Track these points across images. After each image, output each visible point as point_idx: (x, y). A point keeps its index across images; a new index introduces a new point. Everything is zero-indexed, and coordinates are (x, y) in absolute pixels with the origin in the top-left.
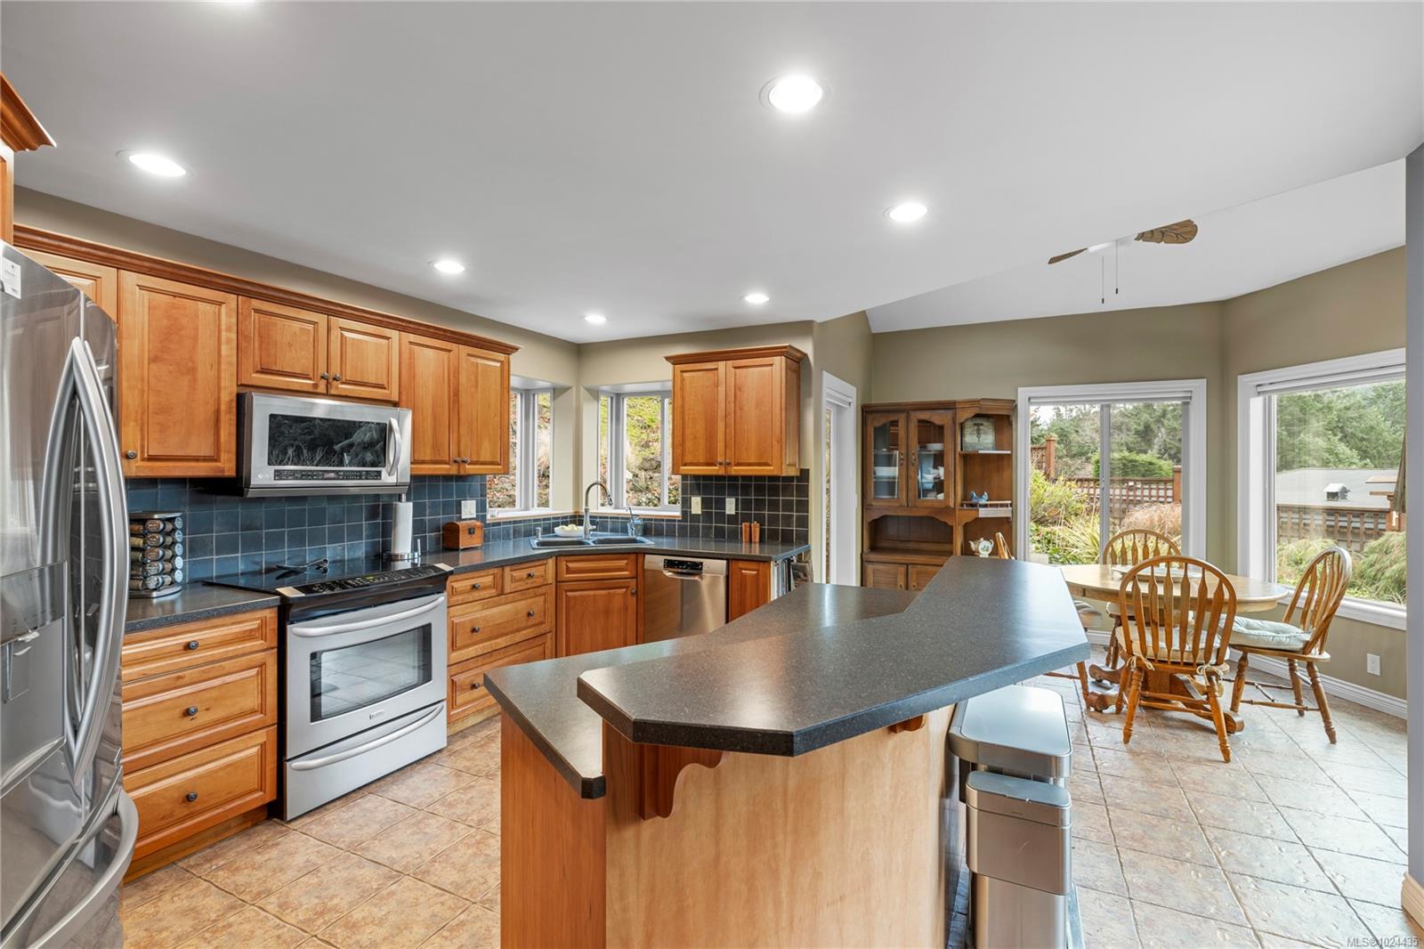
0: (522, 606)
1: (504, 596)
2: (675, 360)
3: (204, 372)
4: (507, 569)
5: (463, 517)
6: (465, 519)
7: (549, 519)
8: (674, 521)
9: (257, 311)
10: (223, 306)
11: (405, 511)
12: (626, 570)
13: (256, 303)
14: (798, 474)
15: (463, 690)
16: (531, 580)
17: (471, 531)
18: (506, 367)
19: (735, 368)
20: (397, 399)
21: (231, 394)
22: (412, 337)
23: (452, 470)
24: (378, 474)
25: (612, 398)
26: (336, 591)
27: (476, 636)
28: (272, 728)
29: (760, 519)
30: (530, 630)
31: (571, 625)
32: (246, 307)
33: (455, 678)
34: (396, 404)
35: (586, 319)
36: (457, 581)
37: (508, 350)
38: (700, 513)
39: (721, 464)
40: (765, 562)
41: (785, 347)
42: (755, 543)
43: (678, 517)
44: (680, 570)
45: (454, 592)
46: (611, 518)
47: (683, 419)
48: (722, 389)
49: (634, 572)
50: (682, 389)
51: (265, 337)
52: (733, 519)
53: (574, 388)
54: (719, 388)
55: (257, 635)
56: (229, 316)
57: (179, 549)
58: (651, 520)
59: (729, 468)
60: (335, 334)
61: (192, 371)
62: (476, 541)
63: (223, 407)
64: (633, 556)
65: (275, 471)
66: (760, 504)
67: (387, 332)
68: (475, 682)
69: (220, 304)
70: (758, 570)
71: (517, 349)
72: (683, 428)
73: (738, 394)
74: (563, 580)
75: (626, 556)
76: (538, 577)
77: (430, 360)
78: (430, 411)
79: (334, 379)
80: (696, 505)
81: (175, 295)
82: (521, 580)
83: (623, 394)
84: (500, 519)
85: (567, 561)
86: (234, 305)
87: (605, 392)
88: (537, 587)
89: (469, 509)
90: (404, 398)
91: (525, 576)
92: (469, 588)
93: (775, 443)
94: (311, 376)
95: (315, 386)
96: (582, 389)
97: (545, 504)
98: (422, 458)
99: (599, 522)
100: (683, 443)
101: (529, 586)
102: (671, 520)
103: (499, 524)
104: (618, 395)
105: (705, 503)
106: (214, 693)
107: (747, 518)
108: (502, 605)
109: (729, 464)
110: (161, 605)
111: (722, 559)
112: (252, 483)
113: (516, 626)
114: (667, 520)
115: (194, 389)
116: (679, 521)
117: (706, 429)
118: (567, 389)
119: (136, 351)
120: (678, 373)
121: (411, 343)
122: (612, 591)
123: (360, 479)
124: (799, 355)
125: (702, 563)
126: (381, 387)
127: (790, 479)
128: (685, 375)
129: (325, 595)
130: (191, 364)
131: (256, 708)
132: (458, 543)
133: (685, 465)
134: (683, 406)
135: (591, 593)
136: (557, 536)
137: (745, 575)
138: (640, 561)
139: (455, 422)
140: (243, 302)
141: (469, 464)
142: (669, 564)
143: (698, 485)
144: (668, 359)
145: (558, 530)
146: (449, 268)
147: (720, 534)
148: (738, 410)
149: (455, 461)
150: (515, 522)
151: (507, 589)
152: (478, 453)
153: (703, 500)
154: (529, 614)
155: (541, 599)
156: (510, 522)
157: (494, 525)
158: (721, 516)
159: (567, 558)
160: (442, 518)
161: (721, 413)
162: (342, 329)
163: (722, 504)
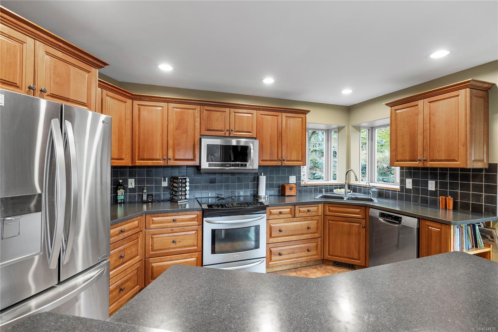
0: (305, 223)
1: (295, 218)
2: (391, 105)
3: (191, 132)
4: (297, 207)
5: (290, 183)
6: (291, 184)
7: (333, 186)
8: (396, 191)
9: (206, 110)
10: (196, 110)
11: (263, 180)
12: (359, 215)
13: (206, 108)
14: (487, 167)
15: (275, 255)
16: (309, 213)
17: (291, 189)
18: (304, 120)
19: (430, 102)
20: (256, 137)
21: (198, 138)
22: (262, 112)
23: (279, 163)
24: (246, 165)
25: (369, 130)
26: (219, 208)
27: (281, 234)
28: (200, 253)
29: (454, 196)
30: (309, 235)
31: (331, 236)
32: (203, 109)
33: (272, 249)
34: (255, 138)
35: (342, 92)
36: (273, 209)
37: (305, 112)
38: (412, 188)
39: (420, 160)
40: (447, 224)
41: (469, 82)
42: (449, 210)
43: (398, 189)
44: (388, 220)
45: (271, 214)
46: (363, 187)
47: (396, 136)
48: (420, 117)
49: (364, 216)
50: (396, 119)
51: (209, 118)
52: (434, 193)
53: (347, 127)
54: (419, 116)
55: (195, 220)
56: (197, 113)
57: (188, 188)
58: (383, 189)
59: (425, 163)
60: (232, 114)
61: (187, 132)
62: (293, 193)
63: (196, 143)
64: (363, 208)
65: (209, 163)
66: (453, 186)
67: (251, 111)
68: (281, 253)
69: (195, 109)
70: (441, 229)
71: (309, 111)
72: (396, 141)
73: (432, 117)
74: (327, 214)
75: (359, 207)
76: (313, 212)
77: (269, 120)
78: (269, 140)
79: (231, 131)
80: (409, 184)
81: (183, 108)
82: (304, 212)
83: (374, 127)
84: (308, 184)
85: (329, 206)
86: (199, 109)
87: (364, 127)
88: (313, 216)
89: (293, 179)
90: (258, 136)
91: (306, 211)
92: (278, 213)
93: (461, 146)
94: (224, 130)
95: (225, 134)
96: (350, 126)
97: (335, 179)
98: (265, 159)
99: (353, 189)
100: (396, 150)
101: (308, 215)
102: (394, 191)
103: (307, 186)
104: (372, 128)
105: (414, 182)
106: (182, 237)
107: (444, 194)
108: (294, 222)
109: (425, 160)
110: (181, 205)
111: (415, 217)
112: (202, 168)
113: (301, 232)
114: (392, 191)
115: (188, 137)
116: (398, 191)
117: (410, 140)
118: (343, 127)
119: (172, 127)
120: (394, 111)
121: (261, 114)
122: (352, 224)
123: (238, 167)
124: (486, 86)
125: (401, 218)
126: (249, 132)
127: (481, 170)
128: (397, 111)
129: (215, 209)
130: (186, 130)
131: (195, 245)
132: (285, 193)
133: (397, 161)
134: (396, 129)
135: (341, 223)
136: (334, 194)
137: (431, 230)
138: (367, 211)
139: (280, 144)
140: (202, 108)
141: (286, 161)
142: (382, 215)
143: (410, 172)
144: (387, 104)
145: (335, 191)
146: (269, 81)
147: (424, 202)
148: (432, 128)
149: (280, 160)
150: (315, 186)
151: (297, 215)
152: (291, 157)
153: (413, 181)
154: (308, 228)
155: (316, 222)
156: (312, 186)
157: (304, 186)
158: (426, 191)
159: (329, 205)
160: (281, 183)
161: (420, 131)
162: (235, 112)
163: (427, 185)
